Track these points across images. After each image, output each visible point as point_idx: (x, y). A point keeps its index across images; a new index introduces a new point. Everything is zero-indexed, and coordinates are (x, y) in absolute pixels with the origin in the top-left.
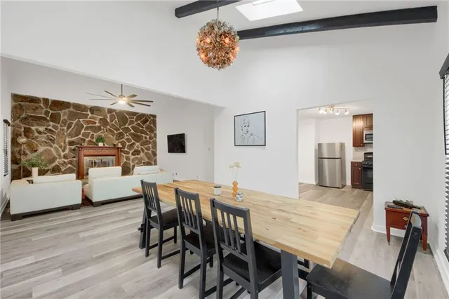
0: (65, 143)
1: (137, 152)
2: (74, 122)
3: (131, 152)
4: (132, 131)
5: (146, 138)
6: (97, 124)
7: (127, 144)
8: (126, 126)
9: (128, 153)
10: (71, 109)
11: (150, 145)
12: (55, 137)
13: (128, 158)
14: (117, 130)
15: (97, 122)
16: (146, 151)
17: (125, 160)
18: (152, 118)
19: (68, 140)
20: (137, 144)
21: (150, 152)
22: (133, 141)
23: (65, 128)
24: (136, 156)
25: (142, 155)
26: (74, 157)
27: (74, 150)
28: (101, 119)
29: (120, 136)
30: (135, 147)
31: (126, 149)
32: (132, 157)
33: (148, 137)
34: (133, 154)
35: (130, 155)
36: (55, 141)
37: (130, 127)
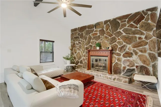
0: (84, 48)
1: (129, 55)
2: (88, 36)
3: (122, 54)
4: (124, 34)
5: (140, 38)
6: (98, 35)
7: (119, 46)
8: (118, 31)
9: (119, 55)
10: (87, 29)
11: (147, 47)
12: (81, 45)
13: (119, 60)
14: (111, 35)
15: (98, 33)
16: (140, 53)
17: (116, 61)
18: (149, 13)
19: (85, 46)
20: (128, 46)
21: (146, 54)
22: (124, 44)
23: (84, 40)
24: (128, 58)
25: (134, 57)
26: (87, 56)
27: (87, 52)
28: (100, 30)
29: (113, 40)
30: (127, 50)
31: (117, 52)
32: (123, 59)
33: (143, 37)
34: (124, 56)
35: (121, 57)
36: (81, 48)
37: (121, 31)
